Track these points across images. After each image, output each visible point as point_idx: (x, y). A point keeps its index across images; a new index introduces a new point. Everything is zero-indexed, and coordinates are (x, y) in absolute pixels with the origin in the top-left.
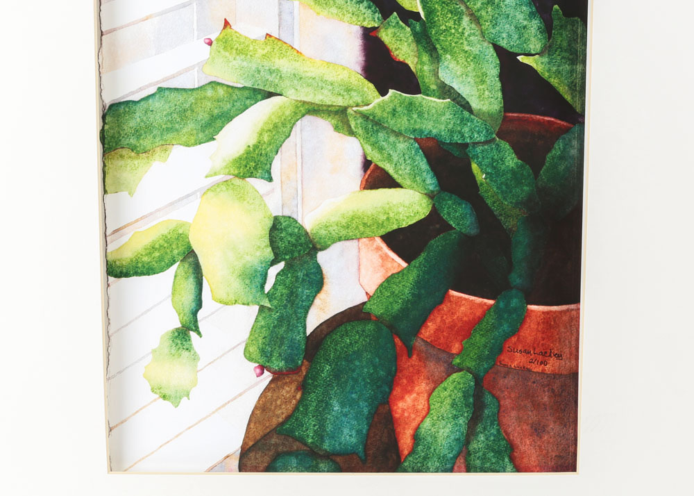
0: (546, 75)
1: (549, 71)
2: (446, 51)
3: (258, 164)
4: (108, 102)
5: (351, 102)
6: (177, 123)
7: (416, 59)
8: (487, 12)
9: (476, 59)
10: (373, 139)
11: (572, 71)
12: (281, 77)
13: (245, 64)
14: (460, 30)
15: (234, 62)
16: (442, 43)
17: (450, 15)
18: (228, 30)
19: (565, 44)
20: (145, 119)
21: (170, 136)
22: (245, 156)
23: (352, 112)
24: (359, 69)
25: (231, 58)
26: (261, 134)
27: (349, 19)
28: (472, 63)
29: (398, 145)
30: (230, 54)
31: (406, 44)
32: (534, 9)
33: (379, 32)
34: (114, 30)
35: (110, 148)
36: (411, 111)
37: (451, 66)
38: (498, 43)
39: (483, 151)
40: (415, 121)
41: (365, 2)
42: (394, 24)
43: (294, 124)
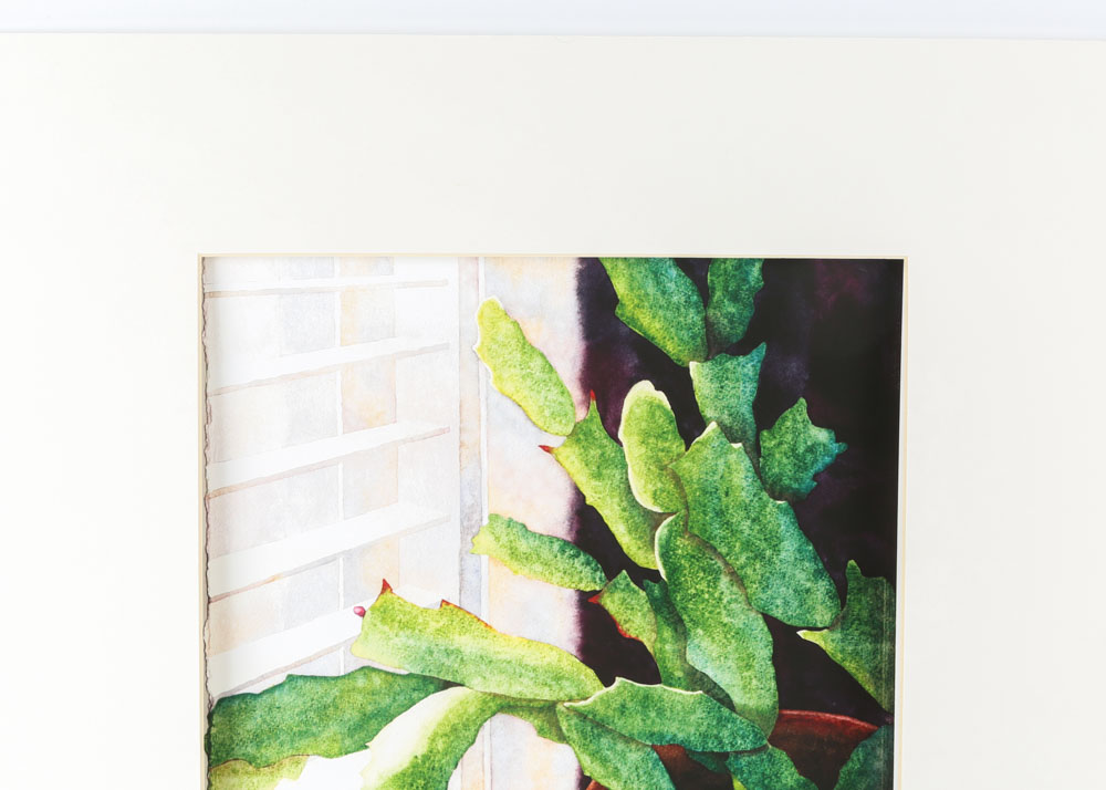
0: (838, 658)
1: (843, 651)
2: (696, 623)
3: (428, 782)
4: (216, 695)
5: (562, 695)
6: (315, 724)
7: (654, 636)
8: (755, 570)
9: (739, 634)
10: (592, 747)
11: (875, 652)
12: (462, 659)
13: (411, 642)
14: (716, 595)
15: (397, 639)
16: (691, 613)
17: (702, 575)
18: (388, 595)
19: (865, 614)
20: (268, 718)
21: (303, 743)
22: (411, 770)
23: (563, 709)
24: (573, 649)
25: (392, 635)
26: (433, 740)
27: (559, 580)
28: (733, 641)
29: (628, 755)
30: (391, 627)
31: (639, 614)
32: (821, 566)
33: (602, 597)
34: (227, 595)
35: (218, 760)
36: (647, 707)
37: (704, 644)
38: (770, 613)
39: (749, 763)
40: (653, 722)
41: (582, 556)
42: (622, 587)
43: (481, 725)
